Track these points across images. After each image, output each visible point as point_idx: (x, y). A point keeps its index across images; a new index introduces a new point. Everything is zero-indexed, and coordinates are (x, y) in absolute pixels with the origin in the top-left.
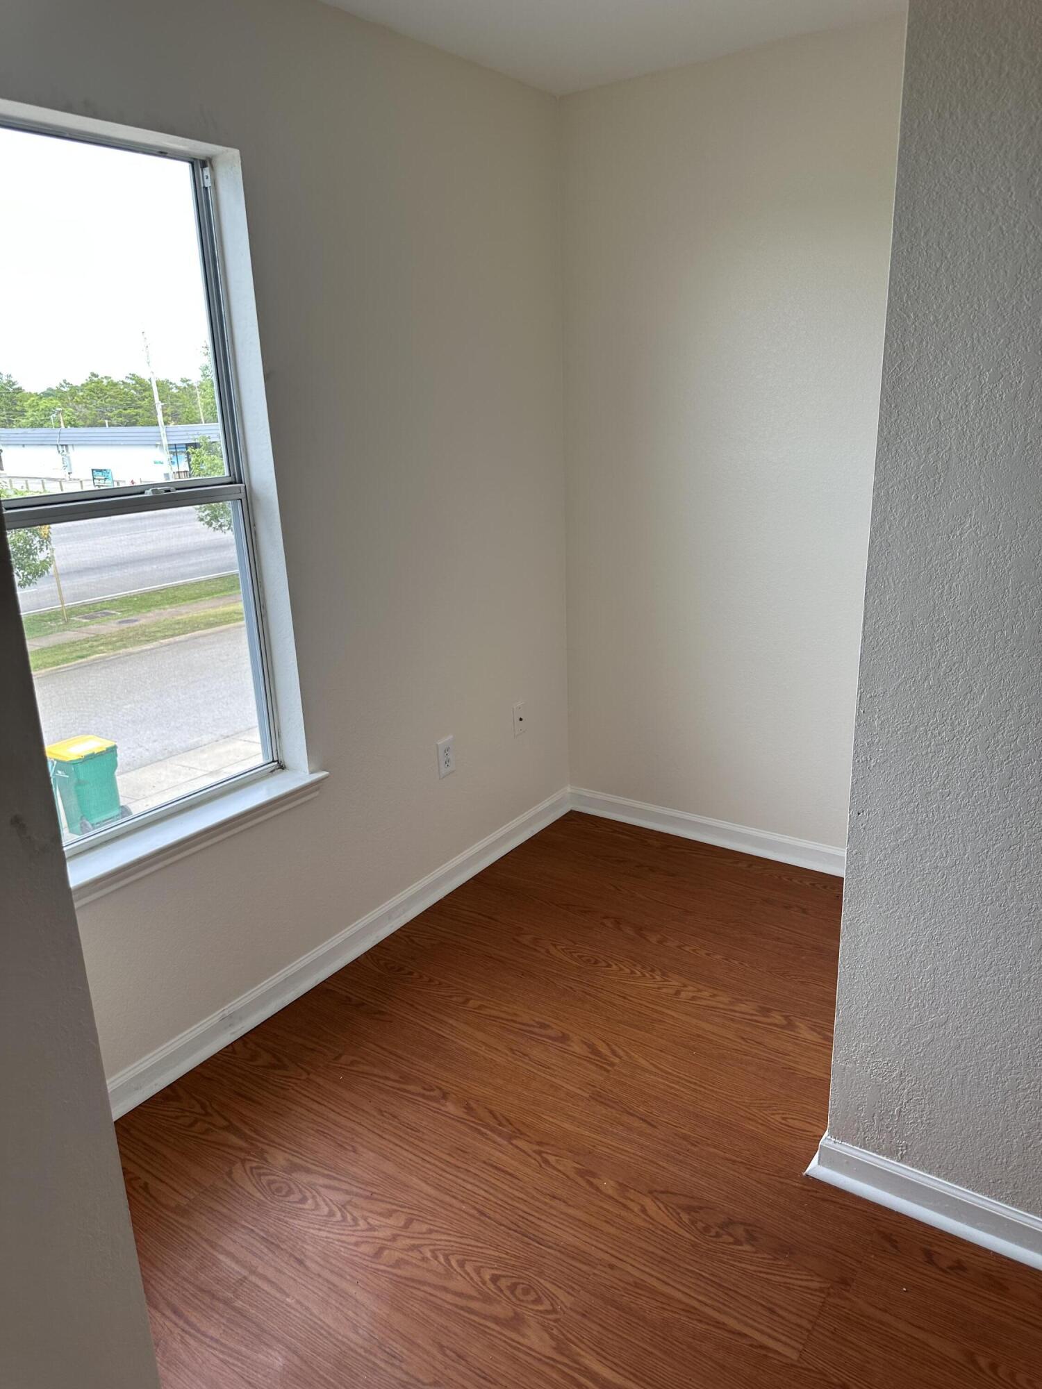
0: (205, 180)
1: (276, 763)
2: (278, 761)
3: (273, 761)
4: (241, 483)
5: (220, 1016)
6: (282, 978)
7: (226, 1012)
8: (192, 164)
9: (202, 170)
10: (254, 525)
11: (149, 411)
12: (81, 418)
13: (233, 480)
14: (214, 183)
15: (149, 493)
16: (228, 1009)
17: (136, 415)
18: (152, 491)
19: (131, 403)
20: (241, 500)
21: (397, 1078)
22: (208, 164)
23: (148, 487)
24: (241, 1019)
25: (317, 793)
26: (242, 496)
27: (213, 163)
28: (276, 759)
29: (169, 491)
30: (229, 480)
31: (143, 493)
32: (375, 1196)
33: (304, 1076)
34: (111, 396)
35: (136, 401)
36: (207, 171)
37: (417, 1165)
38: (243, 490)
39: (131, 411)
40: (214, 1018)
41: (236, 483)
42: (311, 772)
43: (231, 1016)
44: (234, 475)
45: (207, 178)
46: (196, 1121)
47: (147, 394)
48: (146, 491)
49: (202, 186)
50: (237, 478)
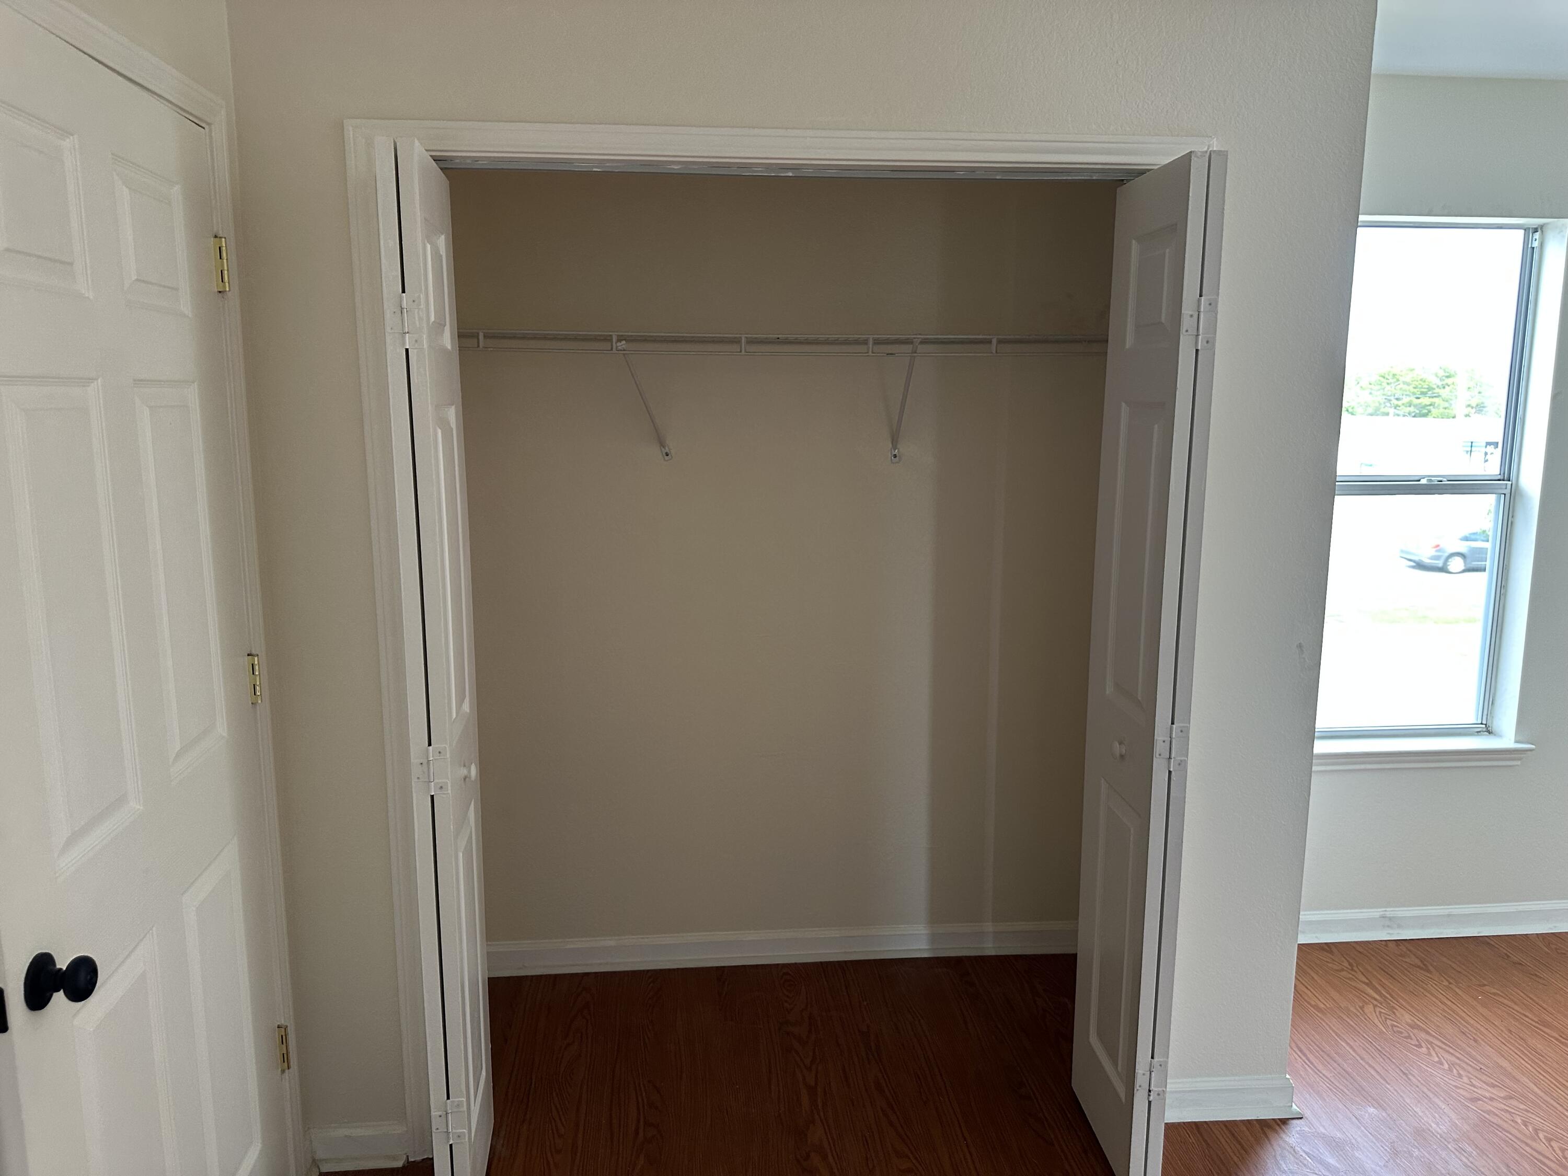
0: (1534, 241)
1: (1484, 726)
2: (1486, 725)
3: (1482, 724)
4: (1509, 481)
5: (1382, 913)
6: (1446, 912)
7: (1387, 913)
8: (1525, 230)
9: (1532, 235)
10: (1513, 517)
11: (1447, 401)
12: (1361, 406)
13: (1502, 478)
14: (1542, 245)
15: (1424, 481)
16: (1390, 912)
17: (1430, 405)
18: (1428, 480)
19: (1428, 391)
20: (1505, 494)
21: (1536, 1020)
22: (1539, 230)
23: (1423, 477)
24: (1399, 926)
25: (1519, 763)
26: (1507, 492)
27: (1544, 230)
28: (1484, 722)
29: (1441, 481)
30: (1499, 477)
31: (1419, 481)
32: (1483, 1071)
33: (1446, 983)
34: (1404, 383)
35: (1434, 389)
36: (1537, 235)
37: (1532, 1073)
38: (1509, 487)
39: (1425, 401)
40: (1376, 913)
41: (1504, 480)
42: (1516, 742)
43: (1390, 919)
44: (1504, 474)
45: (1536, 240)
46: (1343, 970)
47: (1449, 381)
48: (1422, 480)
49: (1530, 246)
50: (1506, 476)
